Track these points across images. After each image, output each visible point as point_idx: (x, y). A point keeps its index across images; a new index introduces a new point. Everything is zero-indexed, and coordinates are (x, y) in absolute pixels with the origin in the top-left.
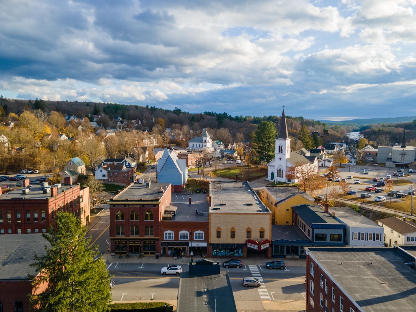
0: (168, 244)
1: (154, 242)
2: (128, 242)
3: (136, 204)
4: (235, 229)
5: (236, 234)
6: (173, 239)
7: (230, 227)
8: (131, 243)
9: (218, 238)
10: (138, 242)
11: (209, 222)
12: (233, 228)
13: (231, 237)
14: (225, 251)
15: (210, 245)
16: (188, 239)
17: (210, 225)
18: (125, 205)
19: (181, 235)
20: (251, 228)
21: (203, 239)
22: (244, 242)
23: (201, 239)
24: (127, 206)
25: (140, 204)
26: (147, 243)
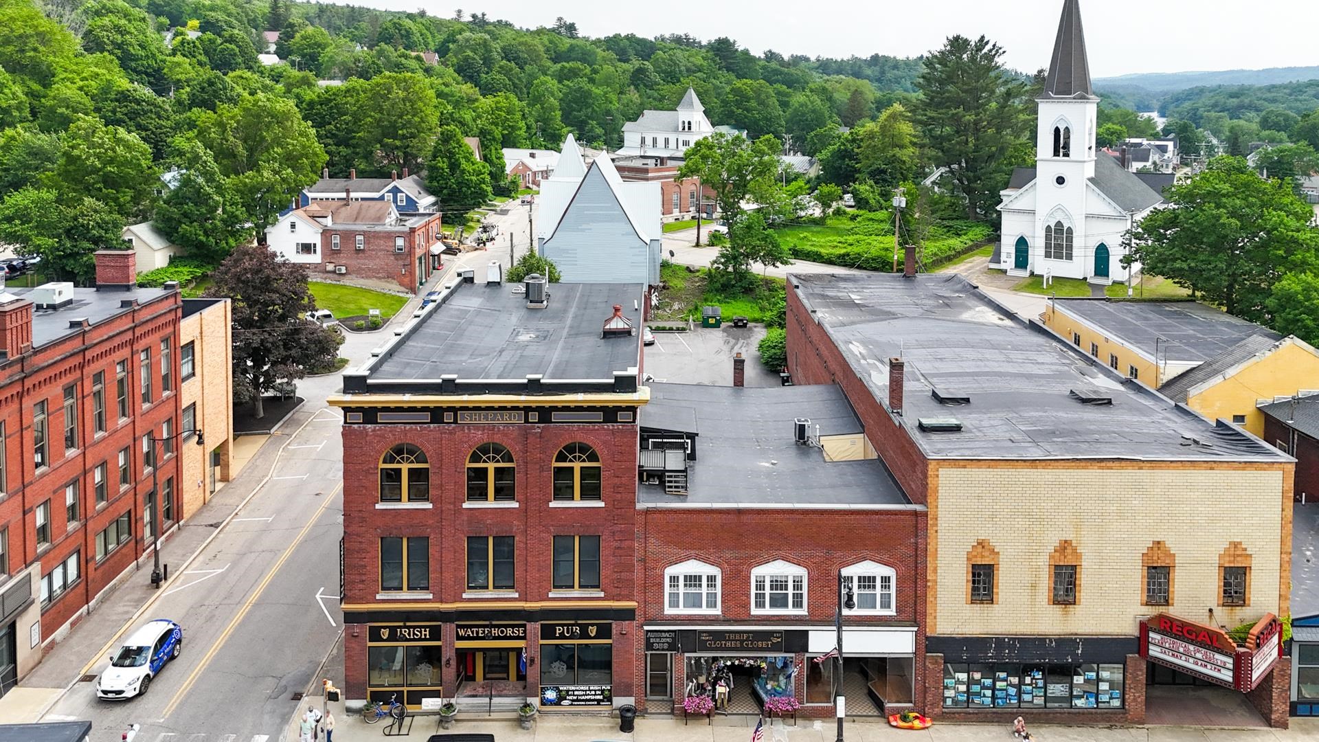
0: (685, 640)
1: (604, 632)
2: (448, 629)
3: (504, 408)
4: (1078, 556)
5: (1085, 579)
6: (717, 611)
7: (1052, 540)
8: (469, 638)
9: (977, 607)
10: (509, 632)
11: (925, 514)
12: (1065, 546)
13: (1056, 602)
14: (1015, 680)
15: (930, 644)
16: (803, 612)
17: (931, 531)
18: (437, 414)
19: (760, 586)
20: (1171, 544)
21: (892, 612)
22: (1131, 630)
23: (878, 612)
24: (448, 417)
25: (527, 409)
26: (562, 636)
